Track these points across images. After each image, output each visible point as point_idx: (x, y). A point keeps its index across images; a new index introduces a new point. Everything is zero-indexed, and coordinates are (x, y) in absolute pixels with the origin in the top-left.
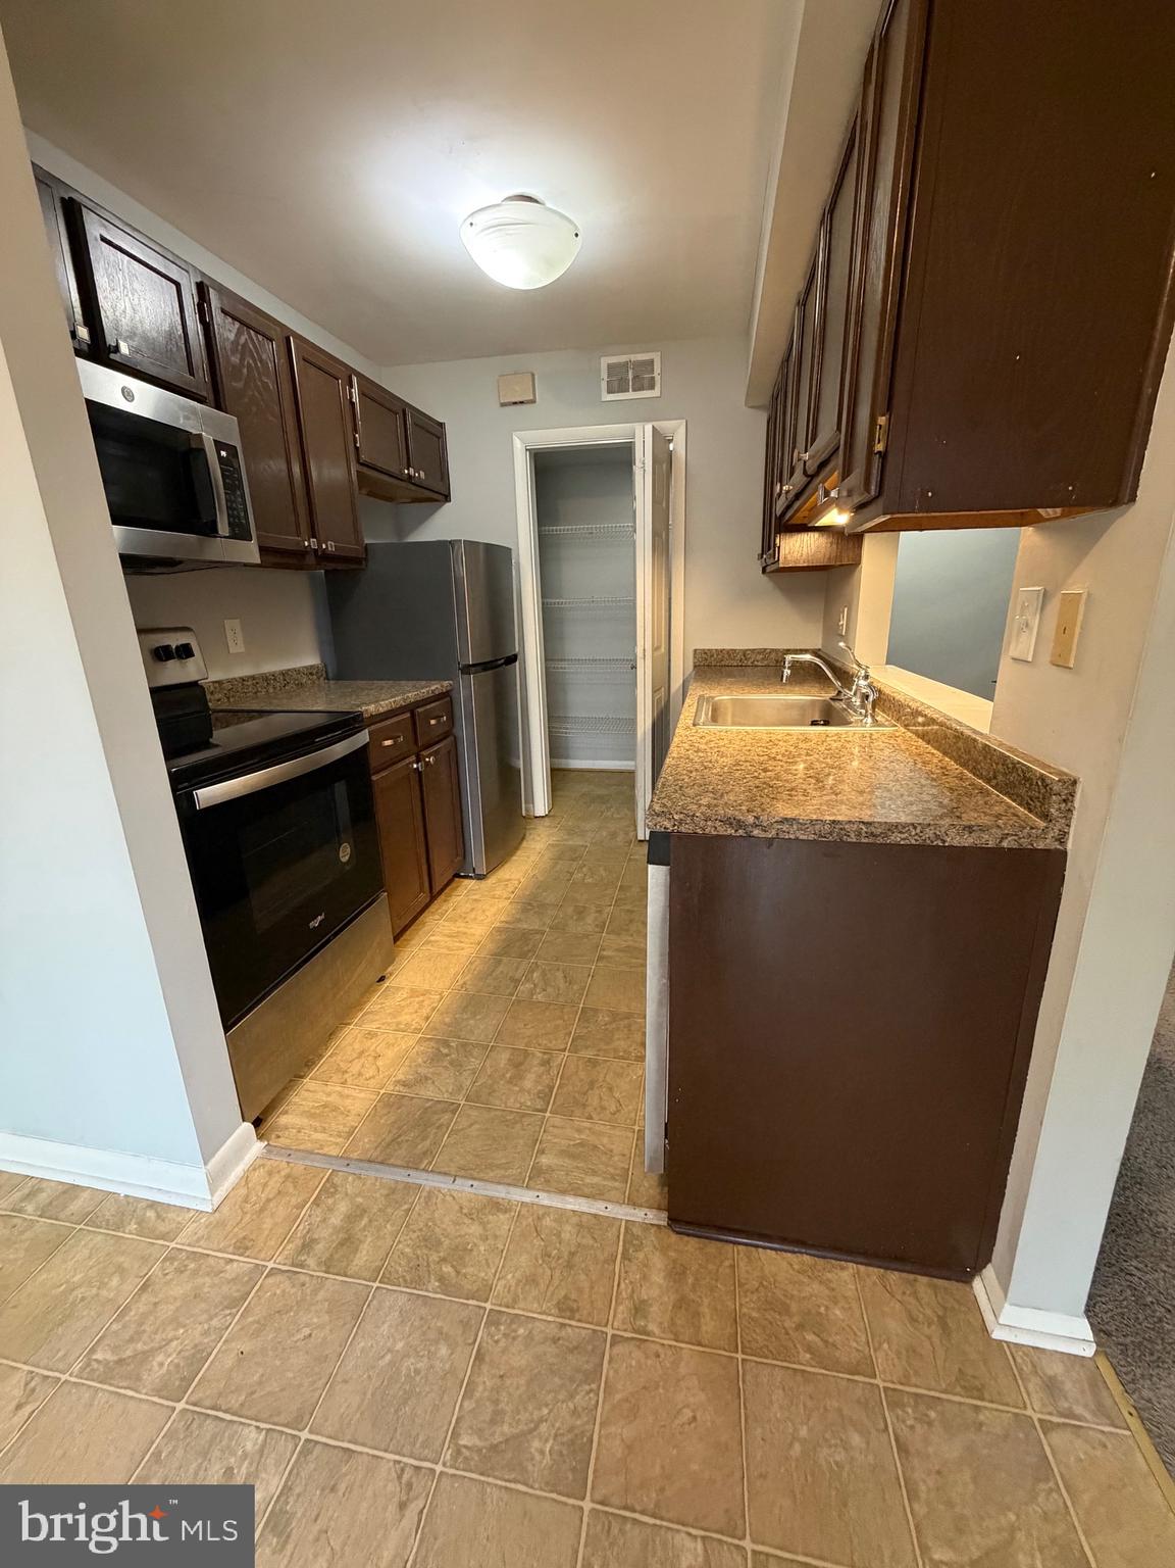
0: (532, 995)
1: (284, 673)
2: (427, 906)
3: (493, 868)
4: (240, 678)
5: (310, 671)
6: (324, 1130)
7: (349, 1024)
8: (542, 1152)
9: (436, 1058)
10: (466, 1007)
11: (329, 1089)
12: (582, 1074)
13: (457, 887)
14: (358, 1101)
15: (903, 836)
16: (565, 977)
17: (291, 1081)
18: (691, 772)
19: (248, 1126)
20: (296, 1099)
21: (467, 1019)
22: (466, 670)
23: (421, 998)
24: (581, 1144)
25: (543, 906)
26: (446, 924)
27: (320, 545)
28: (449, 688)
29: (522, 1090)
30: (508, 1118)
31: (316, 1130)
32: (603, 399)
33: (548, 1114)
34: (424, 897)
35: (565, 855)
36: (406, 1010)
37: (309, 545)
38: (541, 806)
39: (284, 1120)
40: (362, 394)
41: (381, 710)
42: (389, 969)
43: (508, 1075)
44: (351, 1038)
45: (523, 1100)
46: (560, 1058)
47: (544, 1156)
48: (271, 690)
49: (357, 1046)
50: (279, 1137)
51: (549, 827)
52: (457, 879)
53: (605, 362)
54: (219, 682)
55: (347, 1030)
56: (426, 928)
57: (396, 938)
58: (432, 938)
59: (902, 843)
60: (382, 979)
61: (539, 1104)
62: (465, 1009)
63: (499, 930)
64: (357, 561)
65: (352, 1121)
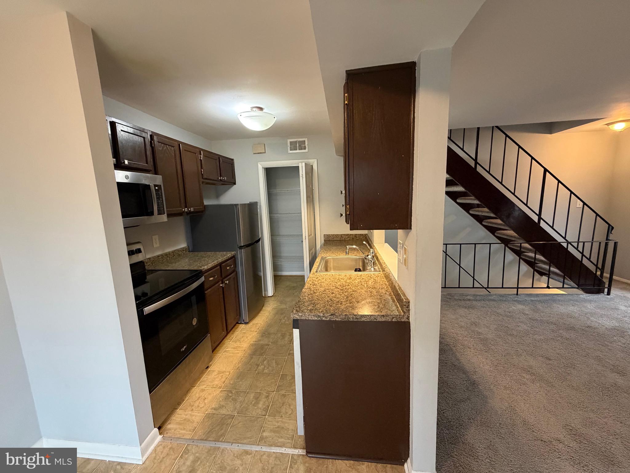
0: (264, 370)
1: (173, 252)
2: (226, 336)
3: (251, 319)
4: (157, 256)
5: (183, 250)
6: (184, 429)
7: (195, 386)
8: (264, 431)
9: (227, 398)
10: (239, 377)
11: (186, 413)
12: (280, 400)
13: (237, 328)
14: (197, 416)
15: (365, 319)
16: (276, 362)
17: (173, 410)
18: (309, 295)
19: (156, 430)
20: (174, 418)
21: (239, 382)
22: (241, 247)
23: (222, 374)
24: (278, 427)
25: (269, 334)
26: (233, 343)
27: (188, 209)
28: (234, 255)
29: (258, 408)
30: (252, 419)
31: (181, 429)
32: (289, 152)
33: (267, 417)
34: (224, 333)
35: (279, 312)
36: (216, 380)
37: (185, 210)
38: (270, 292)
39: (169, 426)
40: (204, 156)
41: (209, 267)
42: (210, 363)
43: (253, 403)
44: (196, 392)
45: (258, 412)
46: (272, 395)
47: (264, 433)
48: (168, 259)
49: (197, 395)
50: (167, 433)
51: (274, 300)
52: (237, 324)
53: (289, 141)
54: (149, 259)
55: (193, 389)
56: (225, 345)
57: (213, 351)
58: (227, 349)
59: (365, 321)
60: (208, 367)
61: (264, 413)
62: (238, 378)
63: (252, 345)
64: (202, 212)
65: (195, 425)
